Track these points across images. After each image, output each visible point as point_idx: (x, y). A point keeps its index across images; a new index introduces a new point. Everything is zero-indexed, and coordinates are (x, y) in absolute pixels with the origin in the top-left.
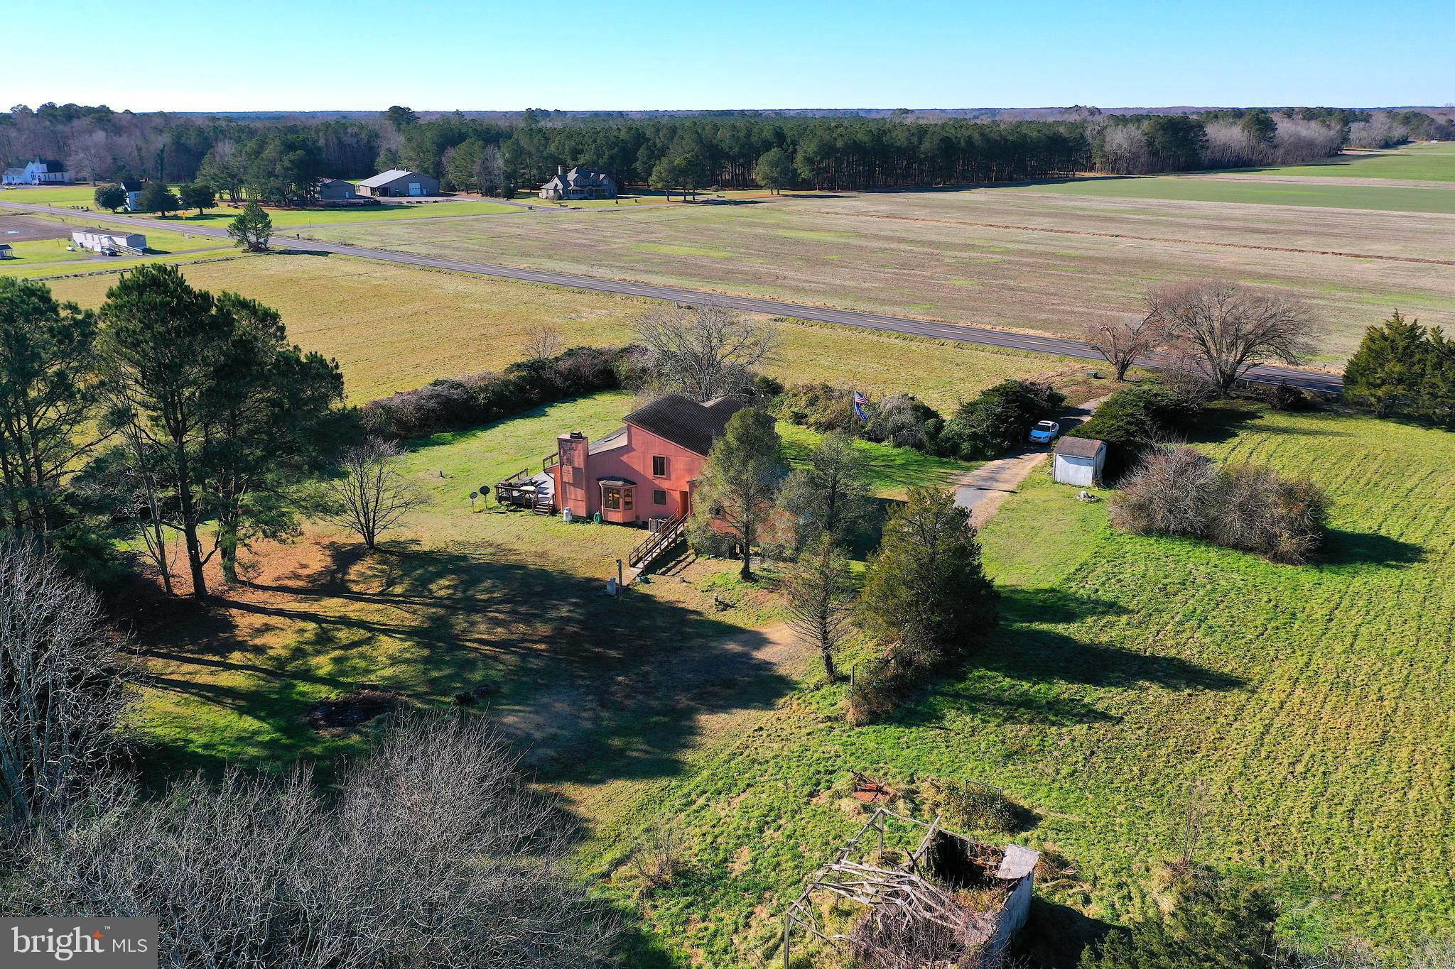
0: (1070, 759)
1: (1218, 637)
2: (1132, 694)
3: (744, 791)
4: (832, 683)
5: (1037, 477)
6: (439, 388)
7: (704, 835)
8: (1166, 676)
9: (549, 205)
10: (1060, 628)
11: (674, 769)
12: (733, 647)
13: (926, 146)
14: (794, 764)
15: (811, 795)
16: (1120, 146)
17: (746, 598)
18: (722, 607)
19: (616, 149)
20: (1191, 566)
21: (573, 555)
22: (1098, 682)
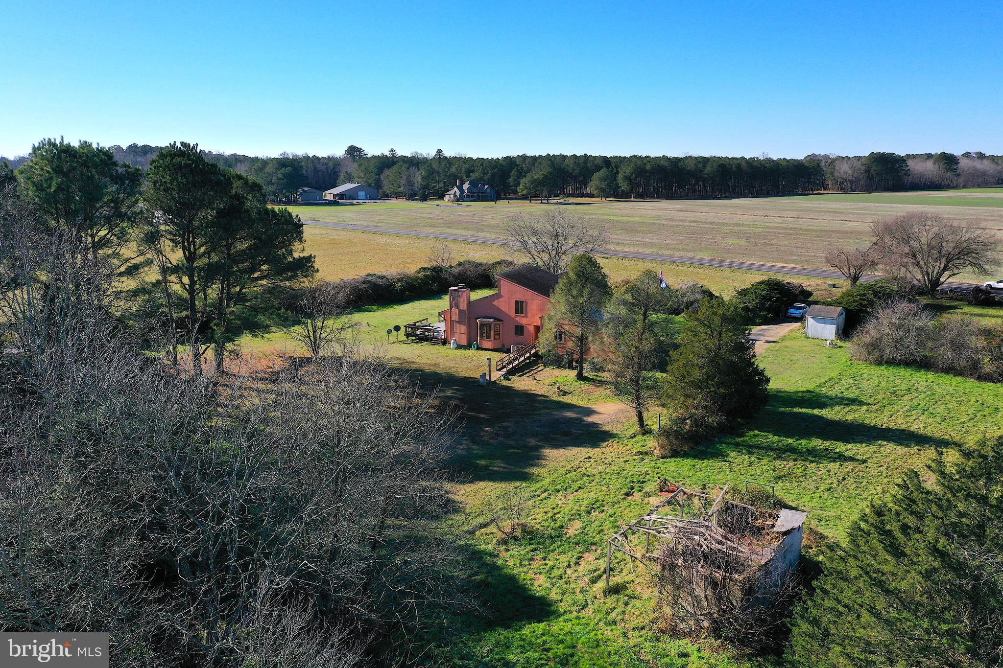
0: (827, 481)
1: (939, 419)
2: (872, 448)
3: (576, 491)
4: (644, 434)
5: (793, 334)
6: (370, 278)
7: (546, 513)
8: (899, 439)
9: (450, 204)
10: (816, 412)
11: (525, 477)
12: (569, 414)
13: (708, 169)
14: (614, 477)
15: (627, 494)
16: (845, 173)
17: (580, 389)
18: (562, 393)
19: (496, 169)
20: (913, 382)
21: (457, 365)
22: (846, 441)
